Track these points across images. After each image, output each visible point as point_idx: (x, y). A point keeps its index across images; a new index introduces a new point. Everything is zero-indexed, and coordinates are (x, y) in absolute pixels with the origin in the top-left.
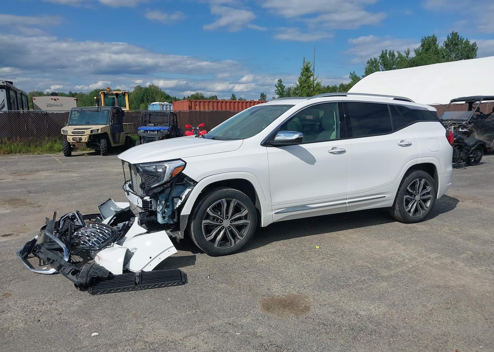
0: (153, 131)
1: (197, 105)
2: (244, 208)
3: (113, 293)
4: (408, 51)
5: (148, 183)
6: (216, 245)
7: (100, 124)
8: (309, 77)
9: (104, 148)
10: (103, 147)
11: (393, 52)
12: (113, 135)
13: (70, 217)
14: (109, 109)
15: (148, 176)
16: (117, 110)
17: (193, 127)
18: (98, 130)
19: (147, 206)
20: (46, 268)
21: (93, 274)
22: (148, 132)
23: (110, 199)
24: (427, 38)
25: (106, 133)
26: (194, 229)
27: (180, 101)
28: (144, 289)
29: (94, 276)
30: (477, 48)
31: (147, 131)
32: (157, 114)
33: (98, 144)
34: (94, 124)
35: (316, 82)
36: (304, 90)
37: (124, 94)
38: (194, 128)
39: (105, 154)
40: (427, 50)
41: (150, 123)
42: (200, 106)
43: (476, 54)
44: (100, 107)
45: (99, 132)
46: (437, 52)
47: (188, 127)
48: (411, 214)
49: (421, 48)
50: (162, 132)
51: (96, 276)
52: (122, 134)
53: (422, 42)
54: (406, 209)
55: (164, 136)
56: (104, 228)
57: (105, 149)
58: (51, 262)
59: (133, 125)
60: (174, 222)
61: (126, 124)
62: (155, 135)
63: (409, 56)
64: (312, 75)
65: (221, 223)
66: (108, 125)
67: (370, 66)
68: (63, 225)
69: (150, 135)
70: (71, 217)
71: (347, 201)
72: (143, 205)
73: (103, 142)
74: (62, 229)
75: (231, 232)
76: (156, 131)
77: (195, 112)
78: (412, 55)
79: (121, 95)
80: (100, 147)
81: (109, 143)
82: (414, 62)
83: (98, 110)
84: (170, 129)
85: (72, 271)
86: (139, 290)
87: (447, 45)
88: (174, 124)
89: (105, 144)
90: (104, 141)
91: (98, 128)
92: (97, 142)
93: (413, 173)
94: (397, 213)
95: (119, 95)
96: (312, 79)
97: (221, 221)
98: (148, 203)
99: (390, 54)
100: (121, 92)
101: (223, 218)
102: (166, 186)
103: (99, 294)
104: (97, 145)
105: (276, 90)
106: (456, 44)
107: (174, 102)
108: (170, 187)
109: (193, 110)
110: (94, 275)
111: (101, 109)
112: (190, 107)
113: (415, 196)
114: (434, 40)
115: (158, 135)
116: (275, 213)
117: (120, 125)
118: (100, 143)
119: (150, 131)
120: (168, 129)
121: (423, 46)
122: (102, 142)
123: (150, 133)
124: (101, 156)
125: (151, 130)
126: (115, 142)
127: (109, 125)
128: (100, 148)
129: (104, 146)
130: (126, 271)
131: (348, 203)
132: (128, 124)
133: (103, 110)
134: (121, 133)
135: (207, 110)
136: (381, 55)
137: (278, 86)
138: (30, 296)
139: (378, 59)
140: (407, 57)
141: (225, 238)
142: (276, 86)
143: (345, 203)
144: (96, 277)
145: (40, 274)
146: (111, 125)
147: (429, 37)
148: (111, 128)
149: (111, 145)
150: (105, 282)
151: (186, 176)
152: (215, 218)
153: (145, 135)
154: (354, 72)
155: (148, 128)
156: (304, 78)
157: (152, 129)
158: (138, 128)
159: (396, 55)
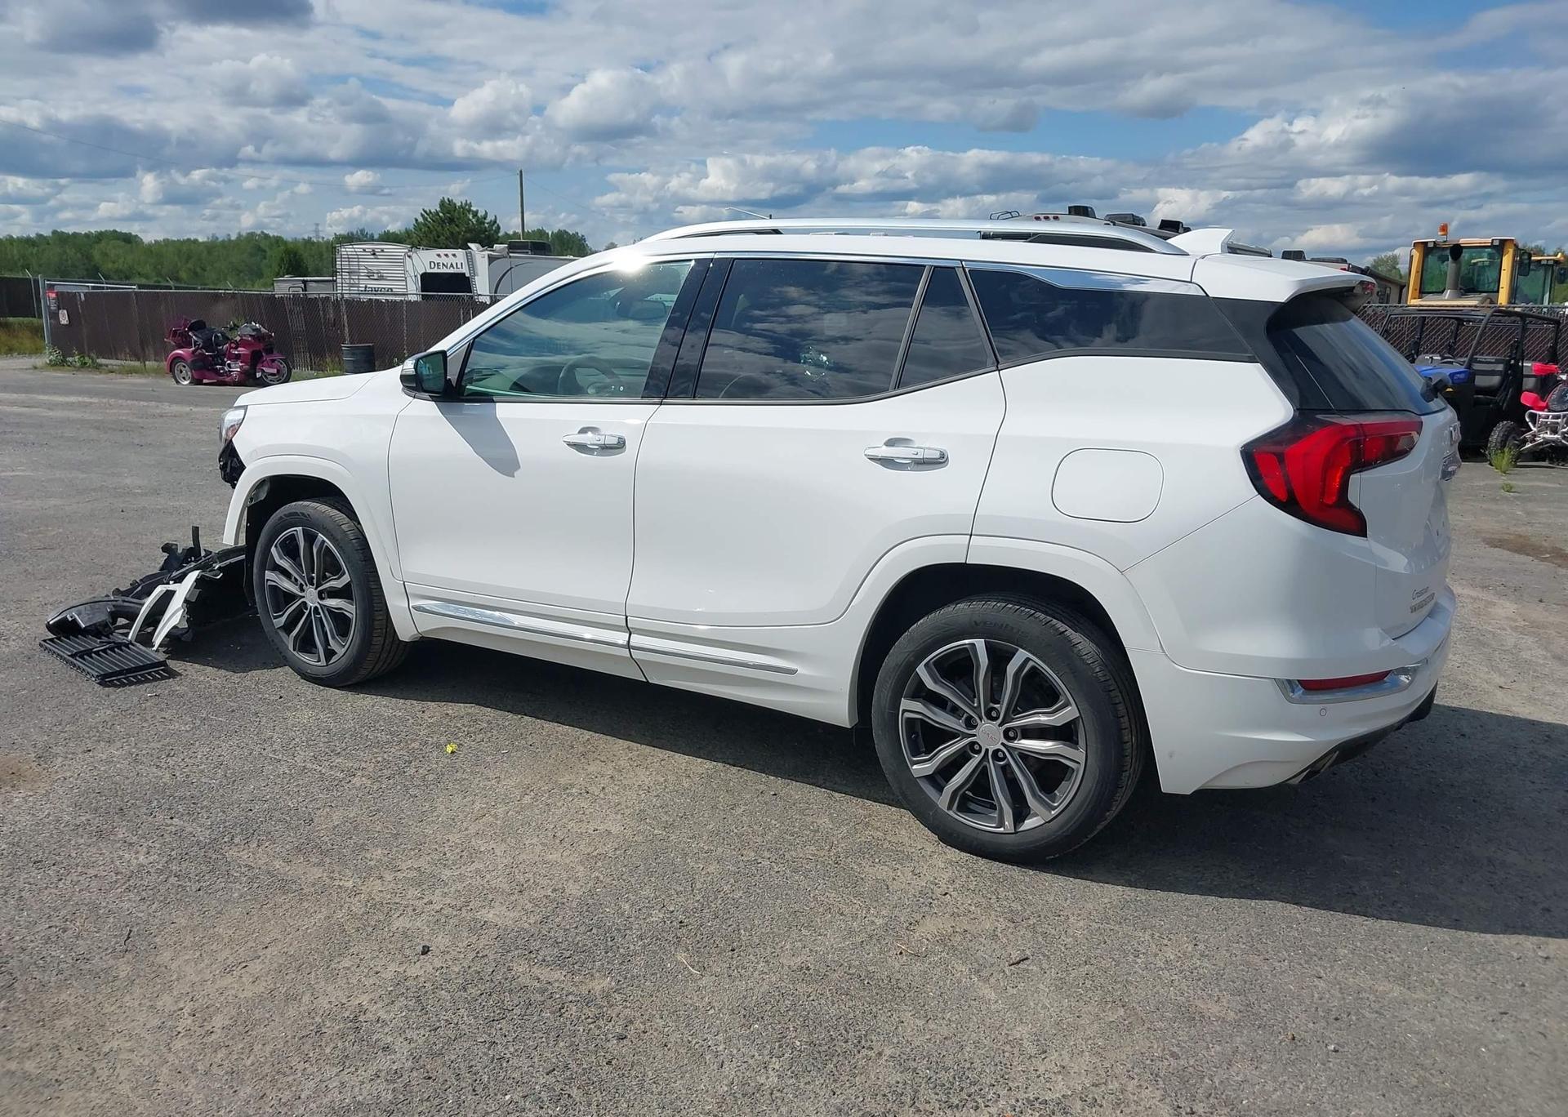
2: (342, 567)
17: (1563, 373)
37: (1499, 249)
48: (941, 801)
54: (914, 763)
65: (301, 590)
95: (1464, 250)
97: (303, 587)
100: (1490, 240)
101: (304, 578)
113: (972, 721)
116: (414, 607)
131: (636, 647)
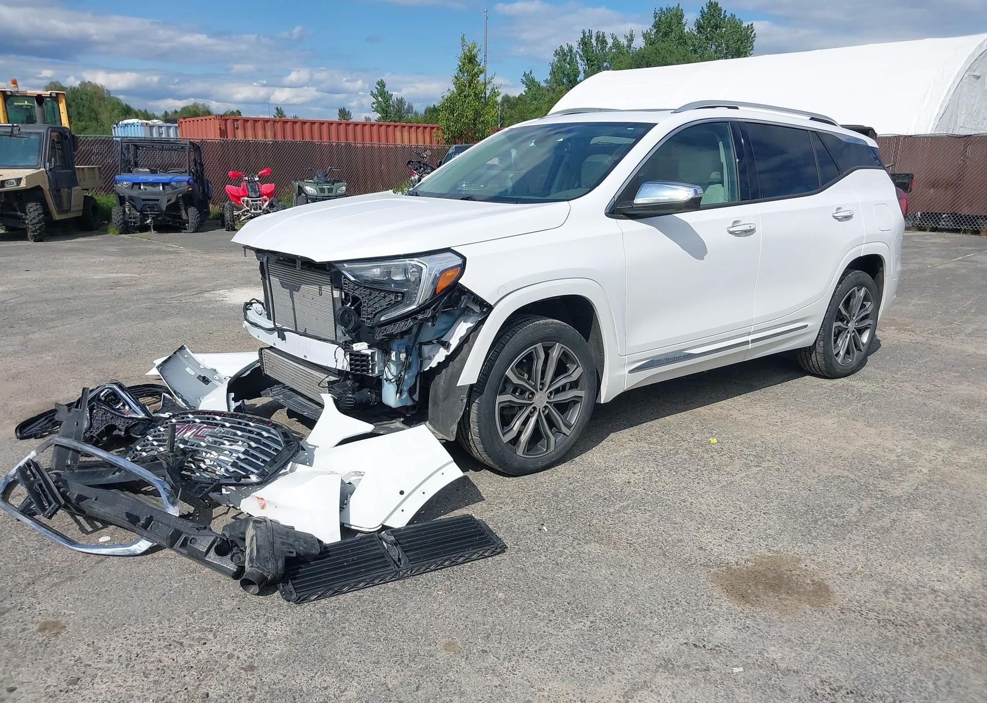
0: (154, 184)
1: (237, 128)
2: (574, 362)
3: (349, 594)
4: (631, 35)
5: (370, 309)
6: (520, 452)
7: (22, 166)
8: (477, 75)
9: (37, 223)
10: (34, 221)
11: (603, 35)
12: (56, 192)
13: (103, 398)
14: (42, 131)
15: (370, 292)
16: (61, 134)
17: (245, 177)
18: (19, 180)
19: (365, 366)
20: (108, 538)
21: (285, 549)
22: (142, 187)
23: (182, 348)
24: (664, 9)
25: (38, 189)
26: (479, 418)
27: (197, 118)
28: (418, 573)
29: (290, 555)
30: (755, 34)
31: (139, 184)
32: (153, 147)
33: (19, 213)
34: (6, 166)
35: (489, 87)
36: (468, 104)
37: (55, 99)
38: (247, 178)
39: (38, 239)
40: (666, 34)
41: (136, 165)
42: (245, 130)
43: (753, 47)
44: (17, 126)
45: (23, 184)
46: (682, 40)
47: (234, 175)
48: (839, 360)
49: (655, 31)
50: (174, 188)
51: (295, 553)
52: (76, 190)
53: (655, 17)
54: (835, 348)
55: (180, 197)
56: (252, 424)
57: (40, 227)
58: (143, 524)
59: (97, 170)
60: (414, 400)
61: (83, 169)
62: (159, 193)
63: (632, 45)
64: (481, 72)
65: (529, 399)
66: (42, 169)
67: (559, 61)
68: (91, 419)
69: (147, 194)
70: (106, 398)
71: (750, 338)
72: (351, 364)
73: (33, 212)
74: (89, 429)
75: (548, 418)
76: (161, 184)
77: (236, 143)
78: (639, 43)
79: (49, 99)
80: (27, 222)
81: (47, 212)
82: (643, 57)
83: (12, 132)
84: (191, 180)
85: (216, 544)
86: (408, 577)
87: (700, 27)
88: (197, 170)
89: (39, 214)
90: (35, 208)
91: (21, 177)
92: (17, 208)
93: (849, 275)
94: (817, 359)
95: (44, 98)
96: (481, 78)
97: (530, 396)
98: (368, 358)
99: (598, 37)
100: (49, 92)
101: (535, 387)
102: (420, 317)
103: (314, 600)
104: (19, 218)
105: (374, 103)
106: (717, 27)
107: (181, 120)
108: (431, 320)
109: (230, 138)
110: (290, 552)
111: (19, 130)
112: (223, 133)
113: (848, 322)
114: (678, 16)
115: (167, 195)
116: (631, 372)
117: (70, 169)
118: (24, 211)
119: (145, 184)
120: (189, 180)
121: (656, 26)
122: (31, 210)
123: (146, 189)
124: (30, 243)
125: (148, 183)
126: (61, 211)
127: (45, 168)
128: (25, 224)
129: (37, 218)
130: (346, 530)
131: (753, 341)
132: (88, 168)
133: (26, 133)
134: (74, 188)
135: (260, 138)
136: (582, 39)
137: (375, 94)
138: (124, 624)
139: (575, 46)
140: (629, 46)
141: (537, 435)
142: (372, 94)
143: (747, 343)
144: (294, 555)
145: (104, 557)
146: (50, 170)
147: (669, 10)
148: (51, 177)
149: (51, 217)
150: (312, 565)
151: (464, 291)
152: (518, 388)
153: (134, 193)
154: (531, 73)
155: (141, 178)
156: (465, 78)
157: (150, 180)
158: (114, 175)
159: (610, 42)
